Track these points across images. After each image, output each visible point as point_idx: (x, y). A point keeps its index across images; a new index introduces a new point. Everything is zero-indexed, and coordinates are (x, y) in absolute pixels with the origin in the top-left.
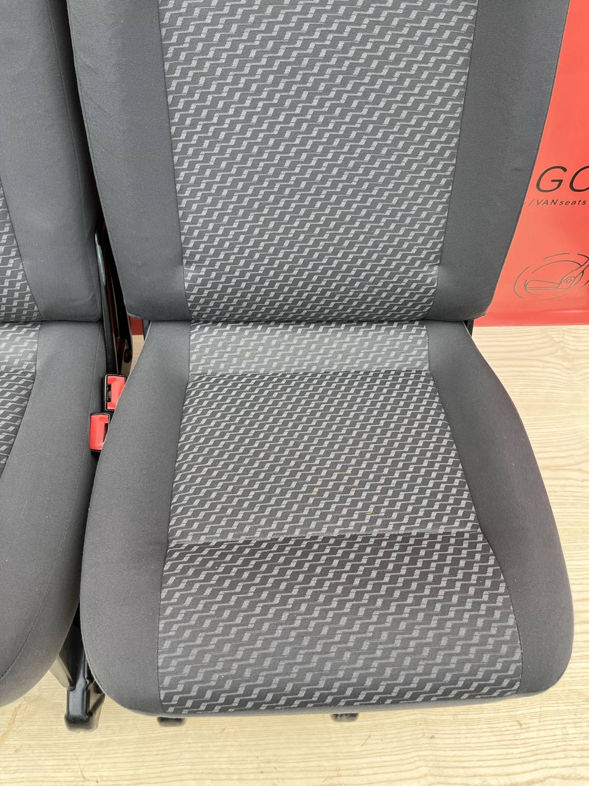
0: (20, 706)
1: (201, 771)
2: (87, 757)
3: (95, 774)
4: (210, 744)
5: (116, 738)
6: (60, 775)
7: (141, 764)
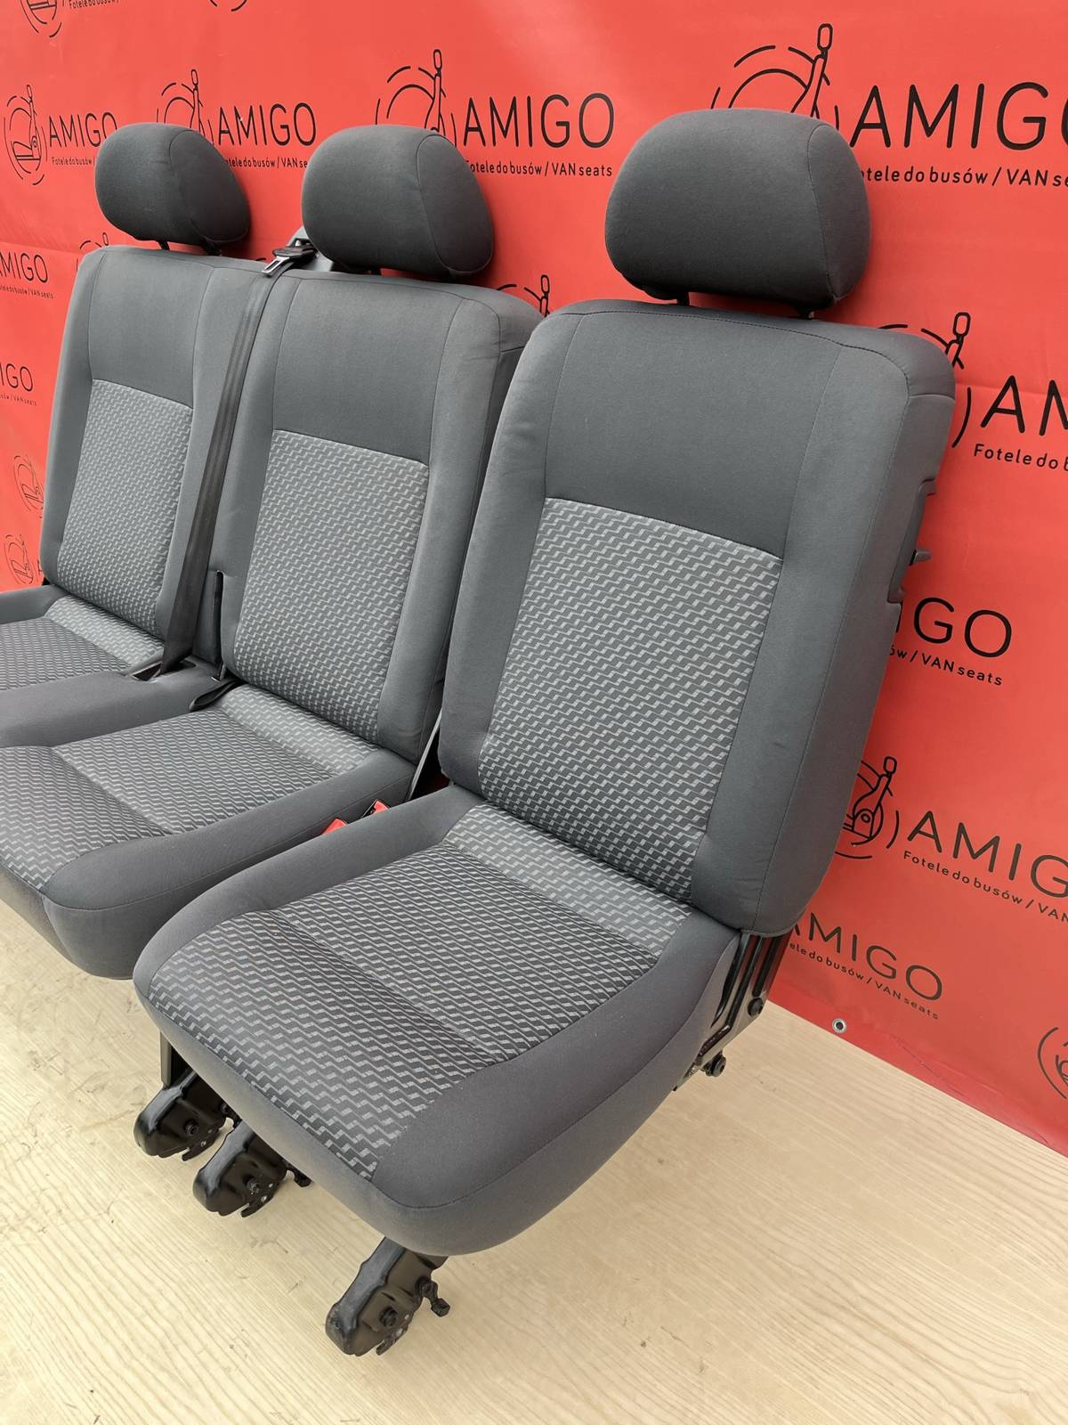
0: (132, 1112)
1: (189, 1293)
2: (128, 1195)
3: (119, 1215)
4: (221, 1279)
5: (163, 1201)
6: (96, 1189)
7: (155, 1239)
